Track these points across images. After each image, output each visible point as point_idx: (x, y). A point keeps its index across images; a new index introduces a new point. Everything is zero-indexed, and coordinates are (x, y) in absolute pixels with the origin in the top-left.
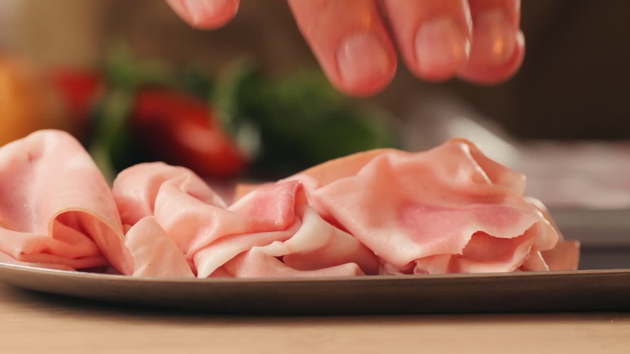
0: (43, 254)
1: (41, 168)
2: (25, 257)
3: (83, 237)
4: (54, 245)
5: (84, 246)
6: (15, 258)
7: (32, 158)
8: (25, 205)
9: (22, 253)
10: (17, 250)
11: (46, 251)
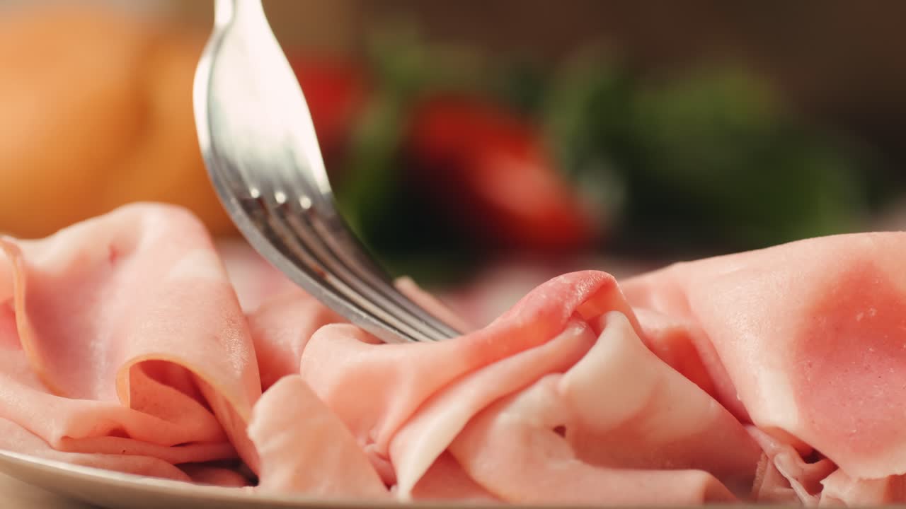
0: (114, 439)
1: (129, 275)
2: (70, 444)
3: (194, 405)
4: (133, 421)
5: (192, 423)
6: (51, 447)
7: (116, 255)
8: (92, 344)
9: (65, 439)
10: (55, 432)
11: (119, 433)
